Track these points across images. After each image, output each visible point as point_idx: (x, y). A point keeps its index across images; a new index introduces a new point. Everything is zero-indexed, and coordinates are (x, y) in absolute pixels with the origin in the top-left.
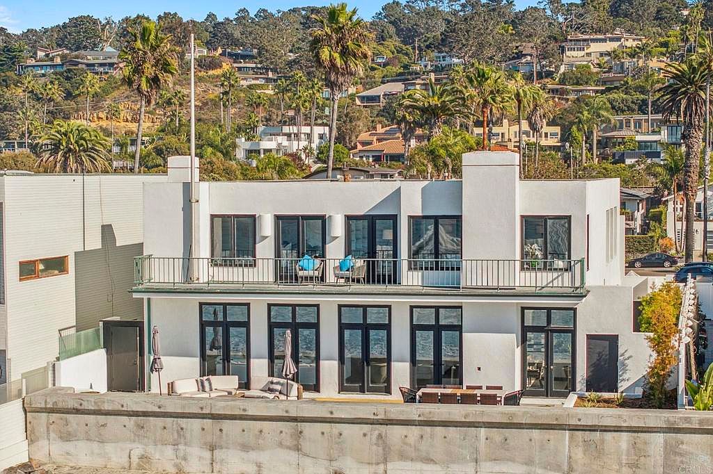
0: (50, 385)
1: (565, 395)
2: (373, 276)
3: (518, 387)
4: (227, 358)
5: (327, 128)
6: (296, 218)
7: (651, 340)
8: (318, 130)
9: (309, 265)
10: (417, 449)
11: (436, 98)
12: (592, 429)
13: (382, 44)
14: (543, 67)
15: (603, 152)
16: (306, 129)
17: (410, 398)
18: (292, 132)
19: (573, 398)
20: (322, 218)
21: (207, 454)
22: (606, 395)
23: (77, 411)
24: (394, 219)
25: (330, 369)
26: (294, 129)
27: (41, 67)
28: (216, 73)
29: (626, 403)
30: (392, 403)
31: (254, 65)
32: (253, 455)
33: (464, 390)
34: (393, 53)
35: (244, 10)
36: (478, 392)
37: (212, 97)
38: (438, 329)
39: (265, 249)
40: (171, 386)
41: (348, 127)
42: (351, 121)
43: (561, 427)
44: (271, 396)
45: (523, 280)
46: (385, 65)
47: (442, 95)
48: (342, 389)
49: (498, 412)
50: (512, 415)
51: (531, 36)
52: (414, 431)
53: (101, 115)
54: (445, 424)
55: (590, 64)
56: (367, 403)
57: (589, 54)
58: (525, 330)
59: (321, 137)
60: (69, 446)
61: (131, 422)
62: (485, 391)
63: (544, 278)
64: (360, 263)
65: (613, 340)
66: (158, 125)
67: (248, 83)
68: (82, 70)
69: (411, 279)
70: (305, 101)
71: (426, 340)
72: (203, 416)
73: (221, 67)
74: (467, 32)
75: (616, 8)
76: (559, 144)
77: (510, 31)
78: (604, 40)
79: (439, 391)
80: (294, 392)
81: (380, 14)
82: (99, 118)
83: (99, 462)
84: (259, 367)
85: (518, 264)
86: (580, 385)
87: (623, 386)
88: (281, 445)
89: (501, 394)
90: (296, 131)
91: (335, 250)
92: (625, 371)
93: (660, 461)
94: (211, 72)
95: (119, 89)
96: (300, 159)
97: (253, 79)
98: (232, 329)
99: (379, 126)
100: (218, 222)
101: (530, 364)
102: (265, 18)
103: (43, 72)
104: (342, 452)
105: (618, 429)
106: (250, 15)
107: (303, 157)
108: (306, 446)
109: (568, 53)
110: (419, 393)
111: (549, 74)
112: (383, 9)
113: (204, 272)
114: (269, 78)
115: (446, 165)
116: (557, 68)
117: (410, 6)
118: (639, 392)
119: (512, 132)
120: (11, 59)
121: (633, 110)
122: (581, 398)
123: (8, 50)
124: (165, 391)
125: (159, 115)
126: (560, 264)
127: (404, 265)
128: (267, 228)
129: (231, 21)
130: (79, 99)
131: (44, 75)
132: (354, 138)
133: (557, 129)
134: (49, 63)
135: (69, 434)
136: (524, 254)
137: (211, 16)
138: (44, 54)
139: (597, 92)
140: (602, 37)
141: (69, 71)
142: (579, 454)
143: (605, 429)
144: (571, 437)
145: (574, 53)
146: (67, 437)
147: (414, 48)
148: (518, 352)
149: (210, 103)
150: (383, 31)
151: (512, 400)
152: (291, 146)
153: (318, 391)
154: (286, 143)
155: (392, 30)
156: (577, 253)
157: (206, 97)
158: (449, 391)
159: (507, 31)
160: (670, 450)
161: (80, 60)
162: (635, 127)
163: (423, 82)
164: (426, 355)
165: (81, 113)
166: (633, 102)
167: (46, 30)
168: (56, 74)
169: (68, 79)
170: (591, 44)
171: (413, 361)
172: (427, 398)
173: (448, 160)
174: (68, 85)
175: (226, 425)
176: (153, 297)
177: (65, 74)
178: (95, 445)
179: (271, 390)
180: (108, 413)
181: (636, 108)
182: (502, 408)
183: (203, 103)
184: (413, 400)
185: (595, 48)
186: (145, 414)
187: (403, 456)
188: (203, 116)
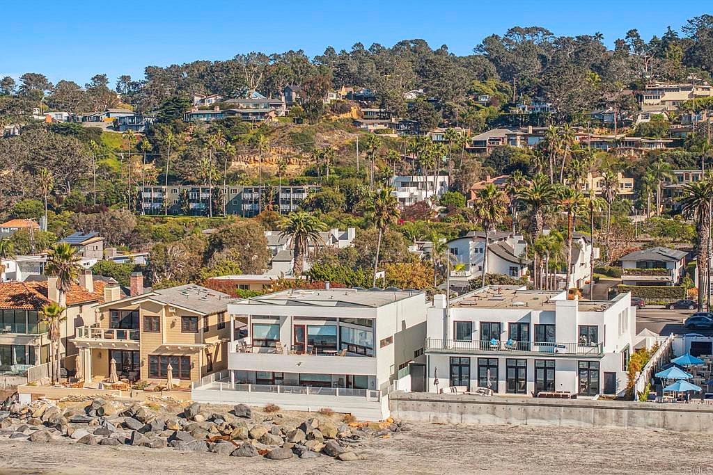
0: (394, 390)
1: (594, 395)
2: (520, 347)
3: (577, 392)
4: (460, 380)
5: (446, 177)
6: (489, 323)
7: (628, 375)
8: (441, 179)
9: (494, 343)
10: (538, 415)
11: (538, 194)
12: (602, 408)
13: (485, 83)
14: (624, 117)
15: (667, 200)
16: (431, 178)
17: (535, 396)
18: (419, 181)
19: (597, 396)
20: (499, 323)
21: (460, 416)
22: (610, 395)
23: (410, 400)
24: (528, 325)
25: (502, 384)
26: (421, 179)
27: (204, 115)
28: (346, 117)
29: (617, 399)
30: (528, 397)
31: (378, 110)
32: (477, 416)
33: (556, 393)
34: (494, 90)
35: (359, 45)
36: (561, 394)
37: (347, 142)
38: (545, 369)
39: (476, 336)
40: (441, 390)
41: (464, 177)
42: (466, 173)
43: (591, 407)
44: (481, 394)
45: (579, 350)
46: (488, 104)
47: (541, 192)
48: (507, 392)
49: (568, 401)
50: (573, 403)
51: (613, 91)
52: (537, 408)
53: (257, 158)
54: (548, 405)
55: (663, 113)
56: (518, 397)
57: (663, 102)
58: (580, 370)
59: (442, 184)
60: (407, 413)
61: (430, 404)
62: (563, 394)
63: (587, 350)
64: (515, 342)
65: (614, 374)
66: (304, 167)
67: (375, 128)
68: (239, 119)
69: (535, 349)
70: (432, 161)
71: (541, 373)
72: (458, 402)
73: (350, 111)
74: (560, 85)
75: (691, 53)
76: (632, 193)
77: (596, 79)
78: (677, 90)
79: (547, 393)
80: (490, 393)
81: (481, 46)
82: (255, 161)
83: (418, 419)
84: (474, 383)
85: (577, 345)
86: (601, 392)
87: (618, 392)
88: (487, 413)
89: (570, 395)
90: (422, 180)
91: (504, 337)
92: (618, 386)
93: (626, 419)
94: (342, 116)
95: (270, 135)
96: (428, 206)
97: (379, 124)
98: (463, 367)
99: (489, 177)
100: (456, 323)
101: (582, 382)
102: (378, 52)
103: (205, 119)
104: (510, 416)
105: (611, 408)
106: (365, 49)
107: (430, 203)
108: (497, 413)
109: (646, 101)
110: (539, 394)
111: (629, 124)
112: (483, 42)
113: (451, 344)
114: (393, 124)
115: (545, 253)
116: (635, 118)
117: (508, 39)
118: (623, 394)
119: (595, 183)
120: (179, 108)
121: (693, 165)
122: (600, 396)
123: (177, 101)
124: (439, 392)
125: (304, 158)
126: (593, 344)
127: (532, 344)
128: (477, 327)
129: (348, 55)
130: (237, 144)
131: (207, 122)
132: (468, 186)
133: (631, 181)
134: (210, 111)
135: (406, 408)
136: (580, 339)
137: (330, 50)
138: (200, 99)
139: (666, 144)
140: (675, 86)
141: (229, 119)
142: (597, 417)
143: (607, 408)
144: (595, 411)
145: (651, 101)
146: (405, 409)
147: (513, 85)
148: (577, 378)
149: (345, 148)
150: (485, 71)
151: (574, 397)
152: (421, 195)
153: (497, 392)
154: (416, 193)
155: (493, 68)
156: (600, 340)
157: (343, 143)
158: (550, 393)
159: (594, 79)
160: (630, 416)
161: (236, 110)
162: (693, 180)
163: (522, 133)
164: (541, 378)
165: (240, 156)
166: (692, 158)
167: (187, 67)
168: (217, 122)
169: (227, 126)
170: (666, 93)
171: (536, 380)
172: (542, 396)
173: (547, 251)
174: (228, 132)
175: (467, 405)
176: (430, 355)
177: (225, 122)
178: (416, 412)
179: (480, 392)
180: (421, 401)
181: (695, 162)
182: (570, 400)
183: (340, 148)
184: (536, 396)
185: (669, 96)
186: (436, 401)
187: (533, 417)
188: (340, 160)
